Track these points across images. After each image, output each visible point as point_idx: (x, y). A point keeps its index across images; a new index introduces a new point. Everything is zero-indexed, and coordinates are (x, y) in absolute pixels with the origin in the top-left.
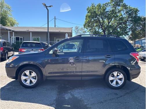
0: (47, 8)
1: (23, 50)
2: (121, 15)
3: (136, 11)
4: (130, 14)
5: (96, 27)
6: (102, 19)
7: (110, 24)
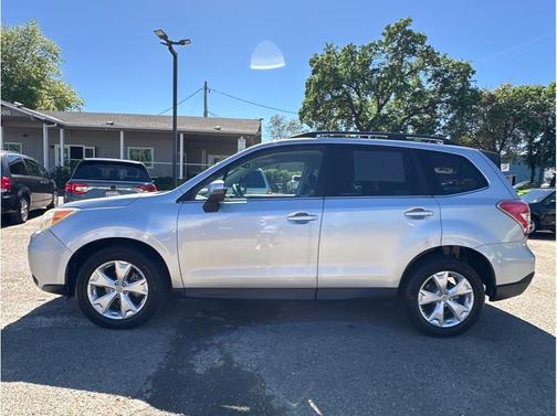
0: (170, 49)
1: (78, 189)
2: (419, 84)
3: (466, 72)
4: (445, 82)
5: (339, 122)
6: (358, 94)
7: (384, 111)
